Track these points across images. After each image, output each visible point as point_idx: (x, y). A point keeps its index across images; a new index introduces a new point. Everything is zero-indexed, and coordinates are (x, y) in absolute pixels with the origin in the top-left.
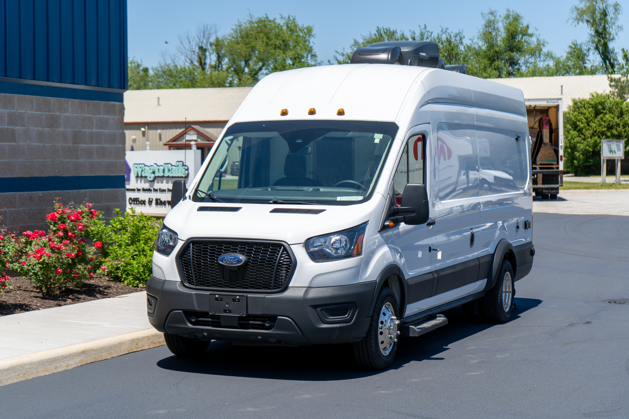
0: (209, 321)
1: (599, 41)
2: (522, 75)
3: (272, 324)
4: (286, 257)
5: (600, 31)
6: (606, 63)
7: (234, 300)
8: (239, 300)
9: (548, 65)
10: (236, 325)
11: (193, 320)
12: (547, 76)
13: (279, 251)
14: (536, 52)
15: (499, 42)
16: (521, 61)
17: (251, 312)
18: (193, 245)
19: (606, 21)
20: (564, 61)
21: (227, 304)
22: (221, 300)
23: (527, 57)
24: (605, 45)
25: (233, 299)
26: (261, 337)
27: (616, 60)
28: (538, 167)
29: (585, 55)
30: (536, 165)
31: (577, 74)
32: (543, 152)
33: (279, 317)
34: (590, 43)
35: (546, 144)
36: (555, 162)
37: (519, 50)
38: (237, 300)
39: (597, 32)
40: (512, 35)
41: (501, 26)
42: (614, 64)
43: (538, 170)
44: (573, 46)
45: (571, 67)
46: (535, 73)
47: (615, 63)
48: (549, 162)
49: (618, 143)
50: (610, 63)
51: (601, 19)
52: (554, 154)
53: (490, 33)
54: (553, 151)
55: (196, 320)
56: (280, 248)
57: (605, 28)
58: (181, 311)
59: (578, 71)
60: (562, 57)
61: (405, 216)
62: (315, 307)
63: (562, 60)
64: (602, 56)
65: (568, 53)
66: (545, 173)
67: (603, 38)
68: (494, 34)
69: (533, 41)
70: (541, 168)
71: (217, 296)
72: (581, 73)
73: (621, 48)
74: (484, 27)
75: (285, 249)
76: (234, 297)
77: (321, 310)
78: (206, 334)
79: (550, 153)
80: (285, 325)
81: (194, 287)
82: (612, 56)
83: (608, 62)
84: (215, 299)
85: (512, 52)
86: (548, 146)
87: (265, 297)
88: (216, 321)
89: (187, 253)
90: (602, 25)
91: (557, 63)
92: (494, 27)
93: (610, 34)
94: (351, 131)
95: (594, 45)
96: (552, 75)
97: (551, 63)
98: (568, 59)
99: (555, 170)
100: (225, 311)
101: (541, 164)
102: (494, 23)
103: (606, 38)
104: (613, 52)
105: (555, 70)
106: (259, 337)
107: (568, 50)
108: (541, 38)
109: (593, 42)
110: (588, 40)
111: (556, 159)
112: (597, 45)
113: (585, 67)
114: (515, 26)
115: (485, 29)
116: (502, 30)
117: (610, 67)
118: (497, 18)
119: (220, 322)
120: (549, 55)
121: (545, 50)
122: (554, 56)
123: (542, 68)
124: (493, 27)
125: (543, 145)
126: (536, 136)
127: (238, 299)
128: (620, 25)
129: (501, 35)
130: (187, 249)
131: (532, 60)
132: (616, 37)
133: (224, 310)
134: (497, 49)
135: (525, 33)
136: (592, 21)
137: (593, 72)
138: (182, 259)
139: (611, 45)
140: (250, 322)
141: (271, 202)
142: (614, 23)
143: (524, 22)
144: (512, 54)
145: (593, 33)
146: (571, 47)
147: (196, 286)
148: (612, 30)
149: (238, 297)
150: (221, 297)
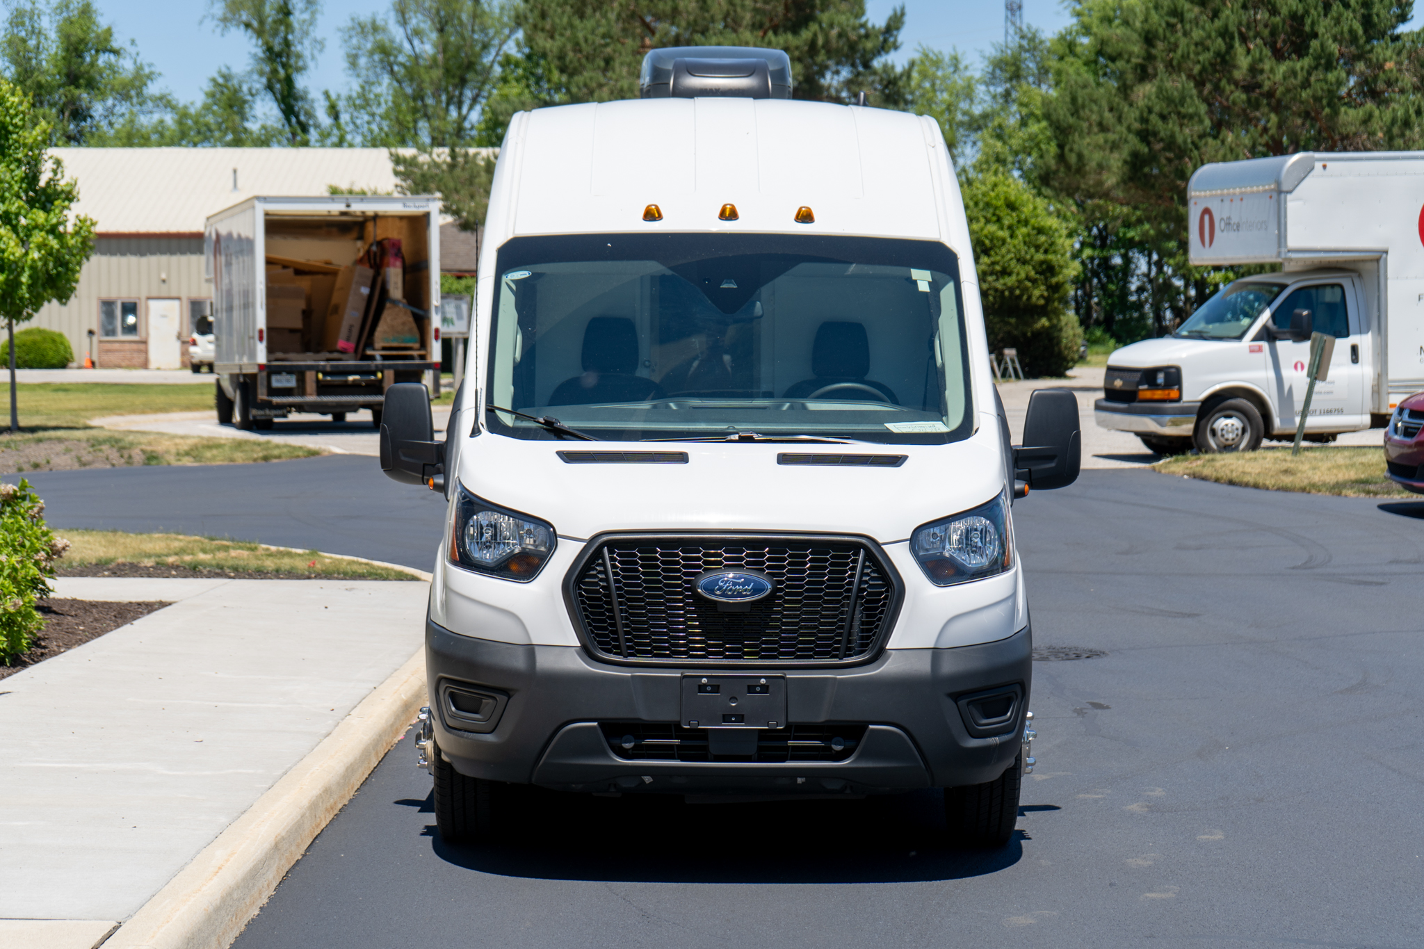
0: (671, 747)
1: (275, 71)
2: (103, 142)
3: (850, 744)
4: (873, 575)
5: (277, 48)
6: (289, 121)
7: (751, 689)
8: (765, 689)
9: (162, 122)
10: (752, 750)
11: (628, 746)
12: (160, 145)
13: (855, 561)
14: (133, 89)
15: (44, 63)
16: (98, 109)
17: (795, 718)
18: (611, 552)
19: (289, 27)
20: (199, 115)
21: (733, 699)
22: (716, 689)
23: (110, 102)
24: (289, 81)
25: (749, 686)
26: (804, 780)
27: (310, 115)
28: (377, 354)
29: (245, 102)
30: (374, 349)
31: (229, 145)
32: (388, 320)
33: (871, 727)
34: (255, 77)
35: (395, 302)
36: (416, 342)
37: (91, 85)
38: (758, 689)
39: (269, 49)
40: (75, 48)
41: (49, 25)
42: (309, 125)
43: (379, 362)
44: (220, 81)
45: (213, 127)
46: (133, 138)
47: (311, 122)
48: (403, 342)
49: (458, 302)
50: (299, 122)
51: (279, 22)
52: (414, 325)
53: (24, 41)
54: (411, 319)
55: (635, 746)
56: (857, 554)
57: (287, 44)
58: (596, 724)
59: (230, 137)
60: (192, 103)
61: (1033, 468)
62: (956, 697)
63: (192, 111)
64: (282, 106)
65: (207, 94)
66: (401, 368)
67: (284, 66)
68: (32, 43)
69: (126, 65)
70: (385, 358)
71: (704, 680)
72: (237, 143)
73: (323, 89)
74: (7, 25)
75: (870, 556)
76: (752, 682)
77: (968, 704)
78: (648, 779)
79: (404, 324)
80: (882, 747)
81: (620, 659)
82: (302, 107)
83: (294, 120)
84: (697, 689)
85: (78, 87)
86: (401, 305)
87: (835, 679)
88: (696, 743)
89: (594, 572)
90: (282, 35)
91: (183, 115)
92: (33, 27)
93: (299, 56)
94: (852, 263)
95: (264, 80)
96: (171, 143)
97: (169, 119)
98: (207, 108)
99: (417, 362)
100: (726, 718)
101: (384, 349)
102: (31, 19)
103: (291, 66)
104: (303, 98)
105: (178, 134)
106: (800, 780)
107: (208, 87)
108: (144, 59)
109: (261, 74)
110: (249, 68)
111: (417, 336)
112: (269, 80)
113: (246, 130)
114: (85, 28)
115: (10, 30)
116: (53, 35)
117: (299, 131)
118: (37, 5)
119: (706, 748)
120: (164, 102)
121: (153, 89)
122: (174, 103)
123: (147, 127)
124: (30, 28)
125: (388, 305)
126: (369, 282)
127: (762, 686)
128: (319, 37)
129: (51, 47)
130: (594, 563)
131: (122, 108)
132: (311, 64)
133: (724, 716)
134: (42, 79)
135: (104, 45)
136: (255, 24)
137: (263, 141)
138: (580, 588)
139: (301, 82)
140: (790, 743)
141: (736, 437)
142: (306, 33)
143: (103, 22)
144: (77, 92)
145: (260, 52)
146: (214, 80)
147: (625, 657)
148: (303, 47)
149: (763, 681)
150: (715, 682)
